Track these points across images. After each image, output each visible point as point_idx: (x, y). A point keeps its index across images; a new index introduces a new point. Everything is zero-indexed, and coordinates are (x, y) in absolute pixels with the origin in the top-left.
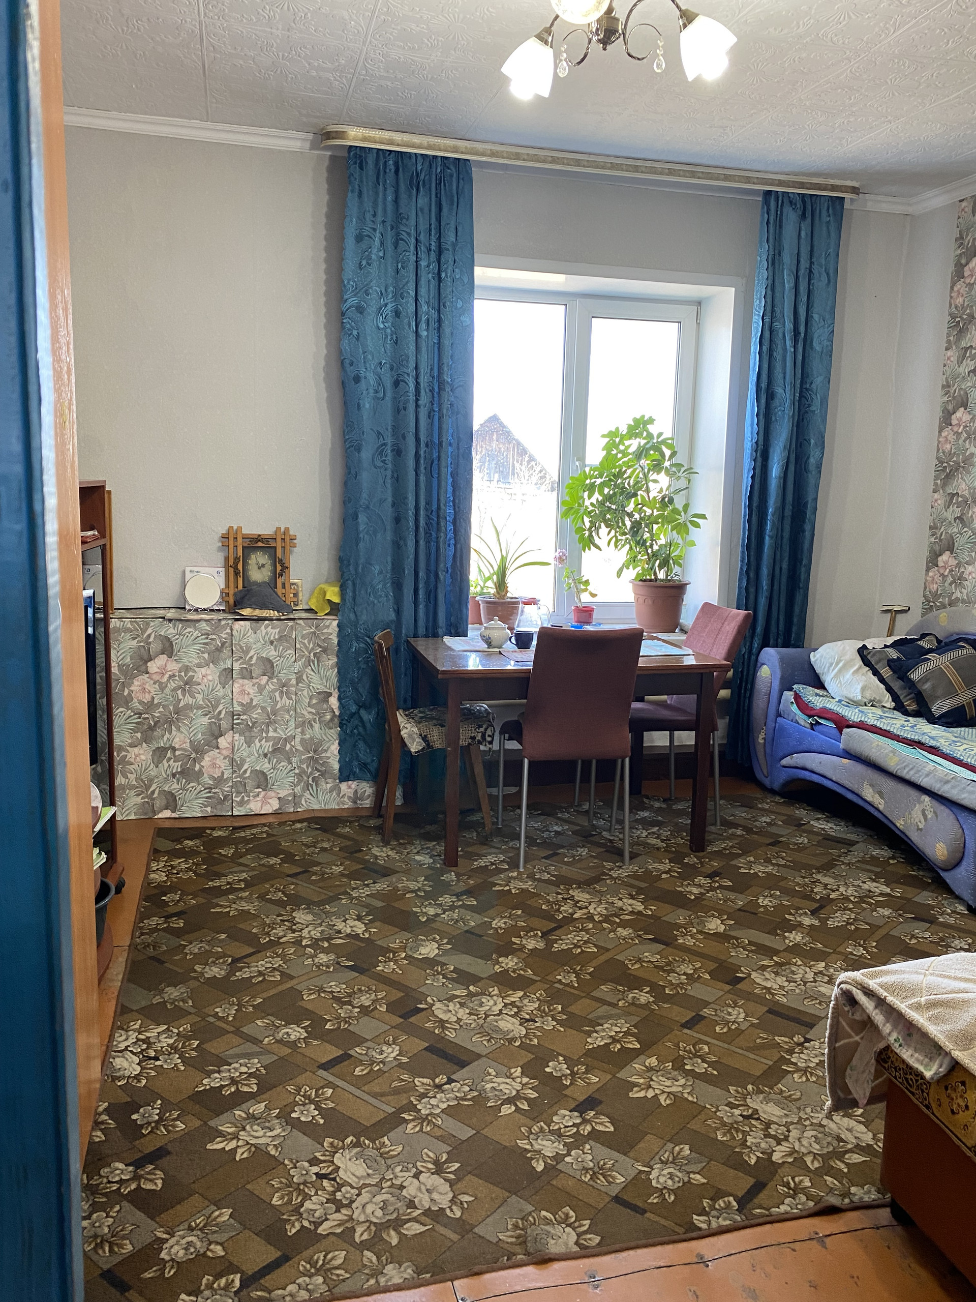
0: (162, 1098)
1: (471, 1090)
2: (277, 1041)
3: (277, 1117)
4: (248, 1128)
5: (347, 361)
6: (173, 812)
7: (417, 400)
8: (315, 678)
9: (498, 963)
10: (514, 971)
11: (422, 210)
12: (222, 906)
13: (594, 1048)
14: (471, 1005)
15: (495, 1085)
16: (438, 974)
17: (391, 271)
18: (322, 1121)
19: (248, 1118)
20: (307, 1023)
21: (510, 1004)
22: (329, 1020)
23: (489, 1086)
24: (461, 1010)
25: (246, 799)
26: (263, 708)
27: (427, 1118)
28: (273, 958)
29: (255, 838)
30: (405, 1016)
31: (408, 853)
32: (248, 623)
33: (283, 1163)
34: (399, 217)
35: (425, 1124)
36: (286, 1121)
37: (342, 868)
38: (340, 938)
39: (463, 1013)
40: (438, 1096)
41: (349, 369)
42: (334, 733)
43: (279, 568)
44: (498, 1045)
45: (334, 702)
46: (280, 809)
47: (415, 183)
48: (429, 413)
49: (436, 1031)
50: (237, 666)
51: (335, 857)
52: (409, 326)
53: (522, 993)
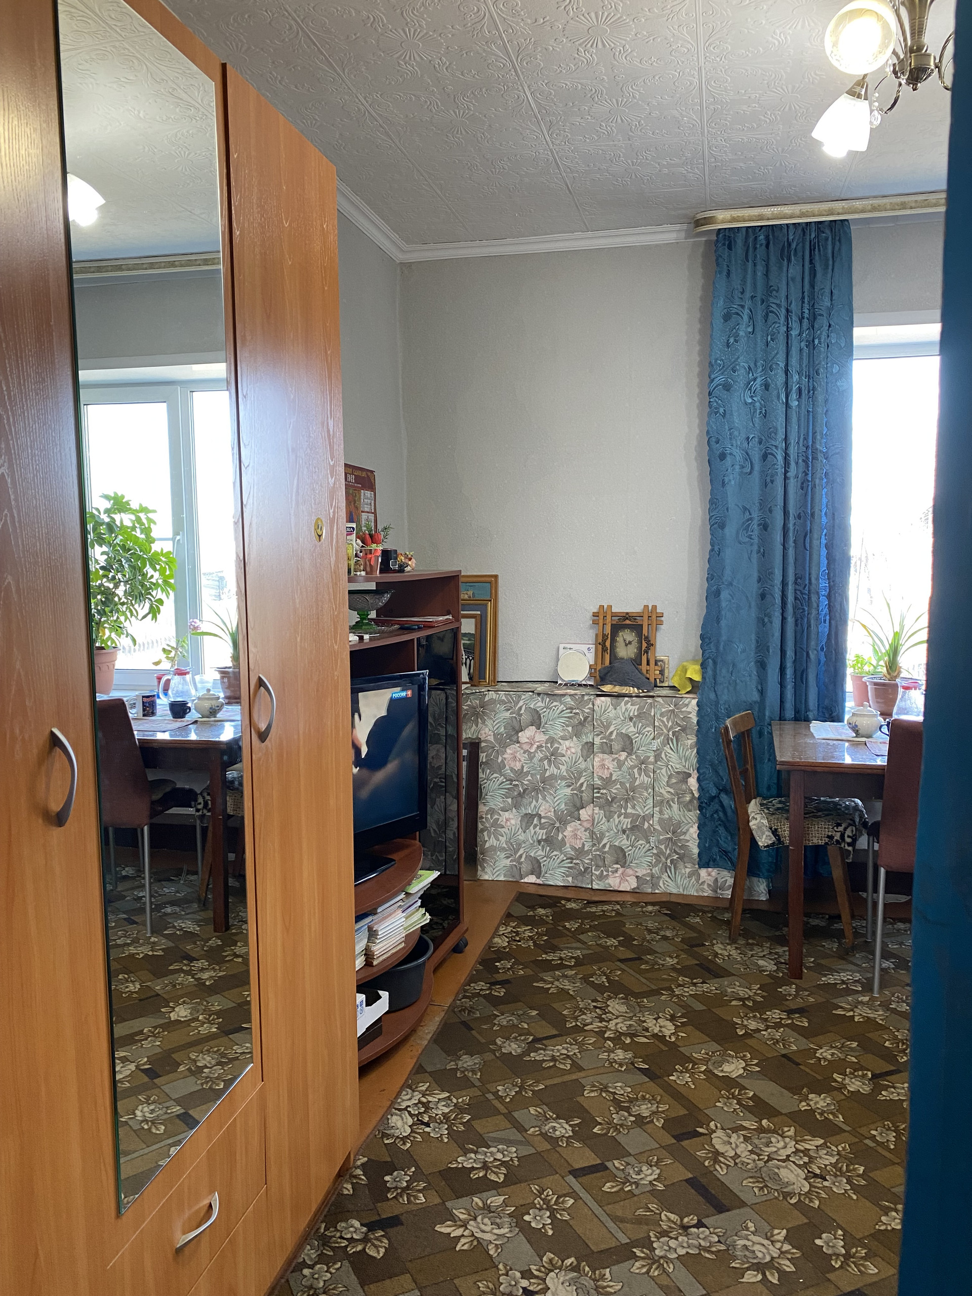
0: (417, 1167)
1: (719, 1241)
2: (541, 1134)
3: (510, 1215)
4: (479, 1219)
5: (714, 439)
6: (538, 878)
7: (786, 472)
8: (674, 756)
9: (806, 1099)
10: (821, 1114)
11: (793, 279)
12: (545, 981)
13: (886, 1230)
14: (756, 1141)
15: (750, 1243)
16: (733, 1098)
17: (760, 345)
18: (550, 1232)
19: (483, 1209)
20: (577, 1121)
21: (802, 1151)
22: (600, 1124)
23: (741, 1243)
24: (743, 1145)
25: (605, 873)
26: (622, 784)
27: (658, 1261)
28: (571, 1044)
29: (604, 915)
30: (679, 1138)
31: (752, 956)
32: (608, 699)
33: (497, 1267)
34: (769, 290)
35: (654, 1267)
36: (517, 1222)
37: (676, 961)
38: (645, 1037)
39: (743, 1149)
40: (680, 1239)
41: (715, 446)
42: (693, 815)
43: (644, 645)
44: (770, 1197)
45: (693, 782)
46: (638, 888)
47: (786, 253)
48: (802, 483)
49: (706, 1163)
50: (597, 741)
51: (672, 948)
52: (778, 397)
53: (822, 1141)
